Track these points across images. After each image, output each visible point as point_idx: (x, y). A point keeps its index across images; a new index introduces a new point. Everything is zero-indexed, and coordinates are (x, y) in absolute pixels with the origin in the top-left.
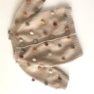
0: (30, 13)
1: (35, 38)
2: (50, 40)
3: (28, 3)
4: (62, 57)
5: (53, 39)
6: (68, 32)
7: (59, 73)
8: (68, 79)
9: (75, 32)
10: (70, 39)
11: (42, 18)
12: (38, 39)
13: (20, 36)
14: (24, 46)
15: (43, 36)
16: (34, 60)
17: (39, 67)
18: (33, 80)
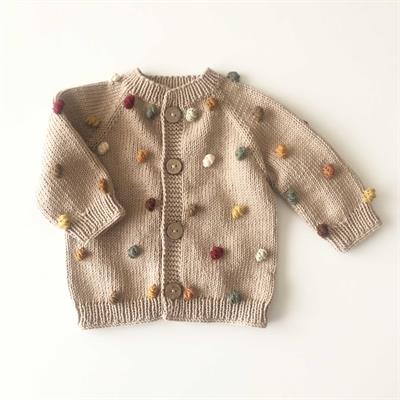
0: (284, 171)
1: (189, 167)
2: (163, 222)
3: (326, 172)
4: (92, 251)
5: (166, 235)
9: (171, 317)
10: (148, 293)
11: (253, 211)
12: (181, 181)
13: (207, 114)
14: (166, 121)
15: (186, 201)
16: (104, 147)
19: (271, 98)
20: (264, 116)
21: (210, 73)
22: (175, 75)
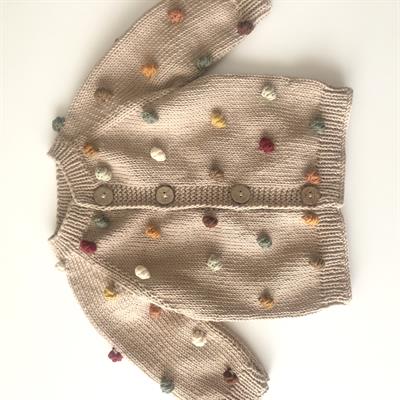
0: (170, 68)
1: (168, 177)
2: (231, 208)
4: (262, 288)
5: (245, 204)
6: (312, 188)
7: (234, 352)
8: (264, 385)
9: (340, 199)
10: (313, 224)
11: (218, 102)
12: (181, 186)
13: (102, 156)
14: (112, 204)
15: (205, 181)
16: (142, 274)
17: (154, 309)
18: (115, 356)
19: (86, 80)
20: (109, 89)
21: (53, 152)
22: (56, 193)
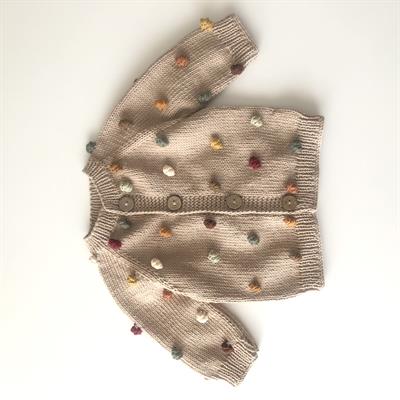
0: (178, 103)
1: (175, 189)
2: (226, 213)
3: (182, 64)
4: (252, 277)
5: (237, 210)
6: (291, 197)
7: (230, 327)
8: (254, 354)
9: (314, 205)
10: (292, 226)
11: (216, 129)
12: (188, 196)
13: (125, 173)
14: (132, 211)
15: (206, 192)
16: (157, 265)
17: (166, 292)
18: (136, 330)
19: (112, 112)
20: (130, 120)
21: (87, 170)
22: (89, 202)
